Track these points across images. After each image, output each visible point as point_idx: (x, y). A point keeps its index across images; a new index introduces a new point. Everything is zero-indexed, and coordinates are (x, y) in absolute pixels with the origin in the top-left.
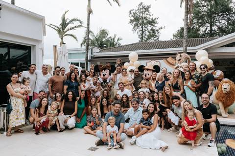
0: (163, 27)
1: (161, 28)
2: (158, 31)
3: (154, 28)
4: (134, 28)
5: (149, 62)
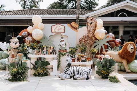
5: (55, 26)
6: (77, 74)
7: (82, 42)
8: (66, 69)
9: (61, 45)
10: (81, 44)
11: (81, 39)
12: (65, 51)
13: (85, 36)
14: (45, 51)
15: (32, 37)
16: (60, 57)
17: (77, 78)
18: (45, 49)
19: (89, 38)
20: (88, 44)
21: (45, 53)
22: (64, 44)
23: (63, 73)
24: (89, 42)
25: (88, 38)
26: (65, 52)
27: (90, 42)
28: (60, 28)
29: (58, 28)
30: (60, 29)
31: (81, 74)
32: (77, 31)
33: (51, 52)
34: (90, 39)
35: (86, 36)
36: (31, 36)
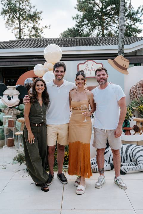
0: (48, 26)
1: (46, 27)
2: (41, 30)
3: (37, 26)
4: (7, 22)
5: (84, 64)
6: (124, 160)
7: (136, 94)
10: (134, 97)
11: (136, 89)
17: (127, 170)
29: (90, 68)
32: (128, 73)
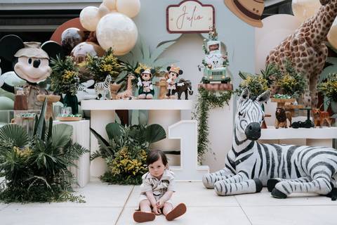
5: (178, 5)
8: (237, 155)
9: (206, 65)
12: (225, 85)
13: (291, 41)
14: (146, 84)
15: (96, 45)
16: (204, 109)
18: (148, 77)
19: (309, 45)
20: (305, 68)
21: (147, 93)
22: (221, 61)
23: (222, 171)
24: (308, 62)
25: (304, 44)
26: (225, 89)
27: (311, 59)
28: (197, 14)
29: (190, 15)
30: (199, 18)
31: (299, 176)
33: (169, 87)
34: (311, 48)
35: (297, 38)
36: (95, 41)
